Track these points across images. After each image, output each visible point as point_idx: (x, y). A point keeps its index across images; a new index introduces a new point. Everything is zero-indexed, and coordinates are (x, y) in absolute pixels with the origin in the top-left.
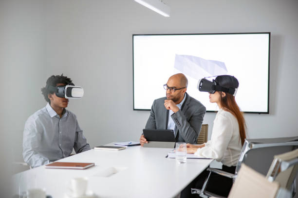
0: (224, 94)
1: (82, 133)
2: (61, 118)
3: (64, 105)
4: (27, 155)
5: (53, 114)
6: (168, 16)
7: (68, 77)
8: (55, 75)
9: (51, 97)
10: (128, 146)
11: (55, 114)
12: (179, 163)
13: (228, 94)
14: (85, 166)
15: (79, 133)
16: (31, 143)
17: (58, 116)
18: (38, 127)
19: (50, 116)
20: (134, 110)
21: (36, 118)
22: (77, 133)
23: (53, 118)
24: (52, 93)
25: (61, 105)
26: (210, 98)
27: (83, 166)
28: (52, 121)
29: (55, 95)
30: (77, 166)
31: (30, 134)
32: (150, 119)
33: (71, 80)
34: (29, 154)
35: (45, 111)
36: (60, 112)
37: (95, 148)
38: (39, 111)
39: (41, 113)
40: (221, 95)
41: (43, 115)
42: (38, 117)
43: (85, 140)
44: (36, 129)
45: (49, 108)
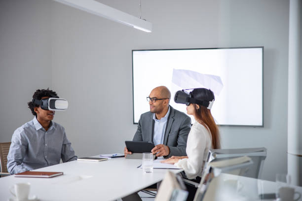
0: (198, 107)
1: (70, 146)
2: (47, 131)
3: (49, 117)
4: (10, 166)
5: (38, 127)
6: (150, 32)
7: (53, 91)
8: (41, 89)
9: (36, 110)
10: (112, 157)
11: (41, 127)
12: (145, 173)
13: (202, 106)
14: (51, 175)
15: (67, 145)
16: (15, 155)
17: (43, 129)
18: (22, 140)
19: (35, 129)
20: (134, 123)
21: (21, 131)
22: (64, 145)
23: (38, 131)
24: (38, 106)
25: (47, 118)
26: (187, 110)
27: (49, 175)
28: (37, 133)
29: (40, 108)
30: (43, 175)
31: (14, 146)
32: (137, 133)
33: (57, 93)
34: (12, 165)
35: (31, 124)
36: (46, 125)
37: (78, 159)
38: (26, 124)
39: (27, 126)
40: (195, 107)
41: (28, 128)
42: (23, 130)
43: (73, 152)
44: (20, 142)
45: (35, 121)
